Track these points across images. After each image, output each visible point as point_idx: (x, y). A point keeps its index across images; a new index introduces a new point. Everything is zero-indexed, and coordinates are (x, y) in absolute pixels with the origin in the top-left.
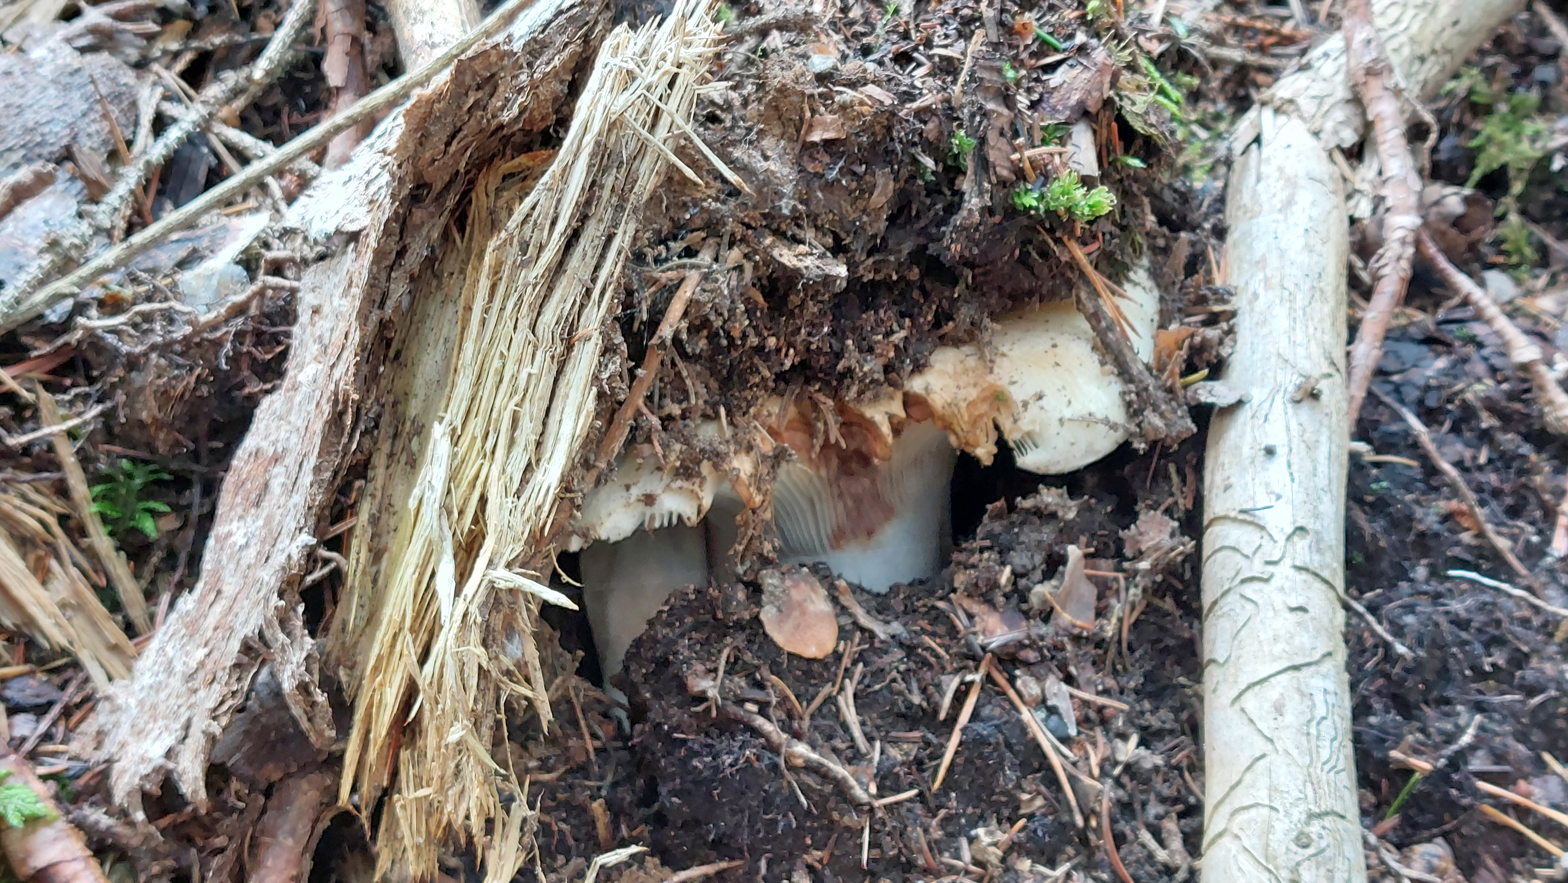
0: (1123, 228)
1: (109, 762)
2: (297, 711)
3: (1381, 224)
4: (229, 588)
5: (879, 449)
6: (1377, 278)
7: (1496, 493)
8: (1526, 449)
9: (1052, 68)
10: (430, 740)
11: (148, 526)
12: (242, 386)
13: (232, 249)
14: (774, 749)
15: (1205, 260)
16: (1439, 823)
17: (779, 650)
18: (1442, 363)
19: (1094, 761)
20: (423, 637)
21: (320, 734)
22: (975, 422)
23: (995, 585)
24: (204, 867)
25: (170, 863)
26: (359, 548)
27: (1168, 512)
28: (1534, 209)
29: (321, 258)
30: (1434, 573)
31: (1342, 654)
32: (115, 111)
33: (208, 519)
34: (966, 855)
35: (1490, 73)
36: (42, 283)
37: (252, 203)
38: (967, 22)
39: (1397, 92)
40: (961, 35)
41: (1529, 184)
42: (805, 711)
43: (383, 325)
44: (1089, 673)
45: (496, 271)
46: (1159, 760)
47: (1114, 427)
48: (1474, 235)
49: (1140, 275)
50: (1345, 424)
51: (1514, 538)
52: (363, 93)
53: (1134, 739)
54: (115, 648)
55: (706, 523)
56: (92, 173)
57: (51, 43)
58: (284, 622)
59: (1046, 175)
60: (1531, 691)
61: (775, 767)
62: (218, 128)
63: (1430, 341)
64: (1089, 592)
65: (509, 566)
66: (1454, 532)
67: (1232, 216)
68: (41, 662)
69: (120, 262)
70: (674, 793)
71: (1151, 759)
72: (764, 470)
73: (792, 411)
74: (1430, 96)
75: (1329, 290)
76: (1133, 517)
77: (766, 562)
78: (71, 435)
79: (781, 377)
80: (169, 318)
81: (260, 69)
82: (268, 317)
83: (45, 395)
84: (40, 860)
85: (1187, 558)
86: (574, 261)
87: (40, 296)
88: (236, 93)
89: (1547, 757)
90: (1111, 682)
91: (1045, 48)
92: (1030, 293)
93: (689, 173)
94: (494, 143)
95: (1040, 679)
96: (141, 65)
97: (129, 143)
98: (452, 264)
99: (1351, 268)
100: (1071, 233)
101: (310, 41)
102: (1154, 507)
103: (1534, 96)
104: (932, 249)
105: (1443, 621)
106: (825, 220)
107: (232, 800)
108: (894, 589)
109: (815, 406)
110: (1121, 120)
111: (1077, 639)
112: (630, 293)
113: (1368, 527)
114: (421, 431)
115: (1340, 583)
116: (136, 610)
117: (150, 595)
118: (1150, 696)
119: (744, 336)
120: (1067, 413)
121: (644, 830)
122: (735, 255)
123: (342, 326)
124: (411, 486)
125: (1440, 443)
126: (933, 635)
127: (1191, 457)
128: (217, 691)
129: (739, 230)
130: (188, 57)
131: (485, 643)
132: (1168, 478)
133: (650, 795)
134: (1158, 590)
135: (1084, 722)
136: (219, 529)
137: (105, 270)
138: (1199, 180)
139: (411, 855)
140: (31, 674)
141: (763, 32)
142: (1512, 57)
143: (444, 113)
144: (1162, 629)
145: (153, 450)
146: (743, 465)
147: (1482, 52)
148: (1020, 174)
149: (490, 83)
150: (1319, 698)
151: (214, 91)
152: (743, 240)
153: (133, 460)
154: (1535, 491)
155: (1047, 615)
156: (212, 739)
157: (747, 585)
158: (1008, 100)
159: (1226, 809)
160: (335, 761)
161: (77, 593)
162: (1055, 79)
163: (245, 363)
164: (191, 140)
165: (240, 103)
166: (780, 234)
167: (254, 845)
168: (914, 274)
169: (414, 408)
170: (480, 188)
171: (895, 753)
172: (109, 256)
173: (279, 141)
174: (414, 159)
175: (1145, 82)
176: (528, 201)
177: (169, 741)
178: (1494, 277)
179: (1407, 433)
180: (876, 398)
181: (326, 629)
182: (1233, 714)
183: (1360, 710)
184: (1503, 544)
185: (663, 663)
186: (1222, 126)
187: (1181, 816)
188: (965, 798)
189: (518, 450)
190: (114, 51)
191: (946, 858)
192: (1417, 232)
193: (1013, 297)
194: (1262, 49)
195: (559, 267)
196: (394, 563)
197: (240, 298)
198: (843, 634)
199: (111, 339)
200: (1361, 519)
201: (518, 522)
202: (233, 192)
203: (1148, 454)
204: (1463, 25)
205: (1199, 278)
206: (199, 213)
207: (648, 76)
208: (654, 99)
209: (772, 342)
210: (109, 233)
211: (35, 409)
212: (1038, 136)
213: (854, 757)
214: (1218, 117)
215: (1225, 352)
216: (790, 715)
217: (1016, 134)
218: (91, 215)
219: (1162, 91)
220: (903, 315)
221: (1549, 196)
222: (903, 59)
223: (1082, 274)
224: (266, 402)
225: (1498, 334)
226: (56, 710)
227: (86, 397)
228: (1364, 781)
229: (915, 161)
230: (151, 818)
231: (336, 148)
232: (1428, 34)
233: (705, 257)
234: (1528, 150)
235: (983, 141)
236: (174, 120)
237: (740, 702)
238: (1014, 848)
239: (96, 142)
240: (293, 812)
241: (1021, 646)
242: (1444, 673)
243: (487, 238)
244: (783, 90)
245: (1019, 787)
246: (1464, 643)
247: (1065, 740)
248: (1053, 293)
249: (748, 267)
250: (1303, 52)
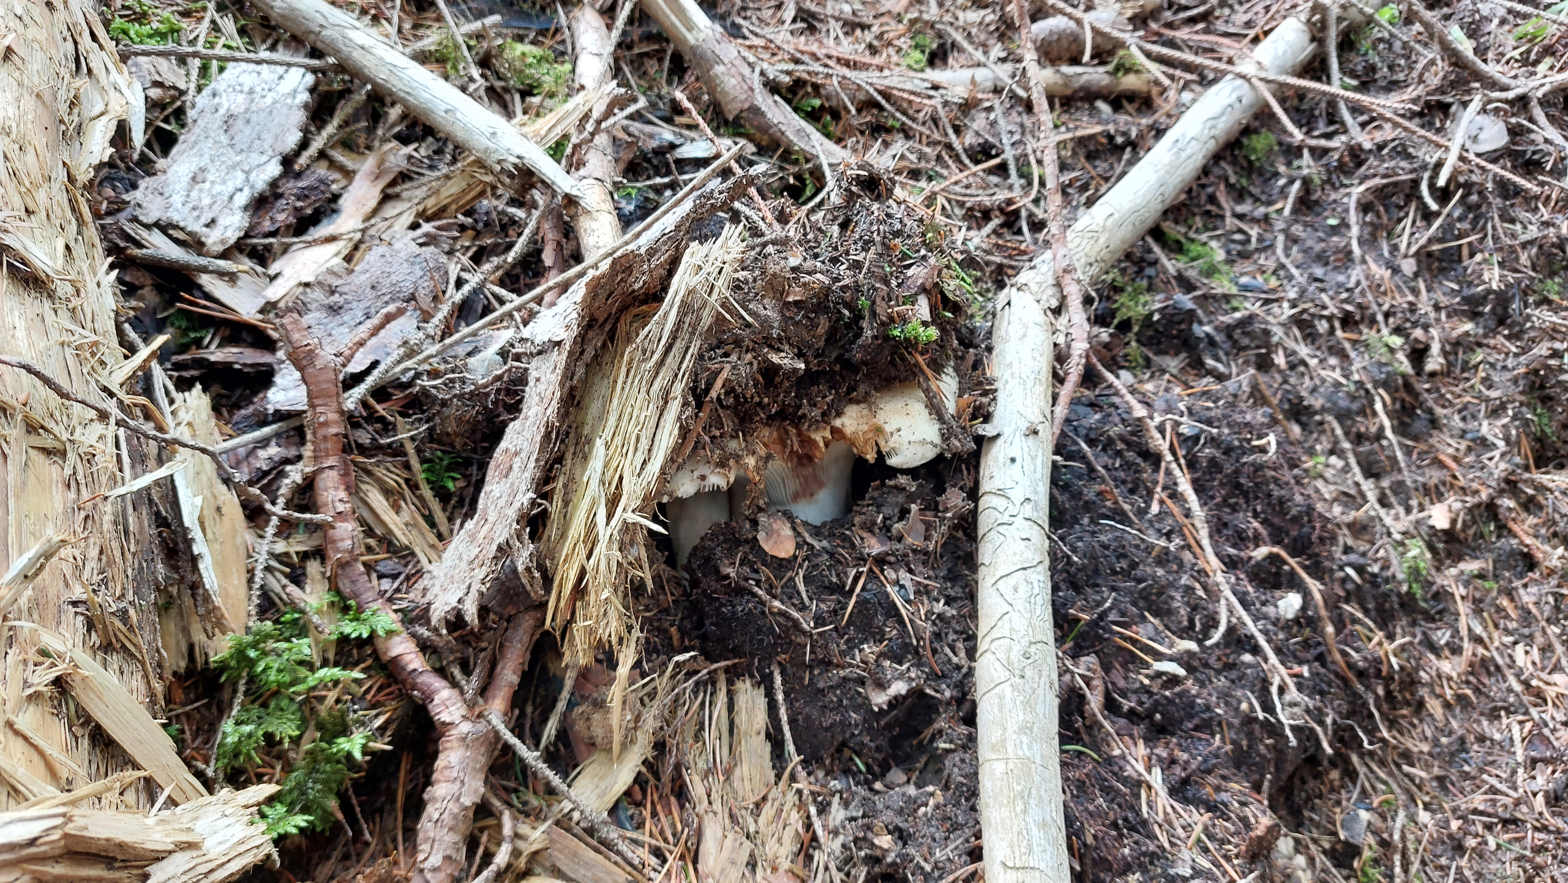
0: (941, 347)
1: (429, 604)
2: (524, 581)
3: (1069, 347)
4: (492, 518)
5: (818, 454)
6: (1067, 374)
7: (1124, 482)
8: (1139, 460)
9: (909, 266)
10: (592, 597)
11: (450, 485)
12: (499, 416)
13: (495, 347)
14: (763, 603)
15: (982, 362)
16: (1093, 646)
17: (766, 554)
18: (1097, 416)
19: (922, 612)
20: (589, 545)
21: (536, 592)
22: (866, 442)
23: (875, 523)
24: (476, 657)
25: (458, 655)
26: (558, 499)
27: (961, 488)
28: (1144, 339)
29: (540, 353)
30: (1092, 521)
31: (1047, 562)
32: (437, 276)
33: (480, 483)
34: (858, 658)
35: (1123, 271)
36: (399, 362)
37: (505, 324)
38: (866, 243)
39: (1079, 281)
40: (863, 249)
41: (1142, 327)
42: (779, 584)
43: (572, 389)
44: (921, 568)
45: (630, 363)
46: (954, 612)
47: (935, 446)
48: (1114, 352)
49: (950, 370)
50: (1050, 448)
51: (1132, 504)
52: (563, 271)
53: (942, 601)
54: (432, 546)
55: (730, 490)
56: (425, 307)
57: (405, 240)
58: (519, 537)
59: (904, 320)
60: (1139, 581)
61: (763, 612)
62: (489, 285)
63: (1092, 405)
64: (921, 528)
65: (633, 511)
66: (1102, 501)
67: (995, 340)
68: (395, 553)
69: (438, 353)
70: (712, 624)
71: (951, 612)
72: (761, 464)
73: (775, 434)
74: (1093, 283)
75: (1043, 380)
76: (944, 491)
77: (760, 510)
78: (413, 439)
79: (771, 418)
80: (463, 381)
81: (511, 256)
82: (513, 382)
83: (399, 418)
84: (394, 653)
85: (970, 511)
86: (669, 360)
87: (398, 369)
88: (497, 268)
89: (1147, 614)
90: (931, 573)
91: (906, 256)
92: (895, 378)
93: (728, 316)
94: (629, 299)
95: (896, 571)
96: (450, 253)
97: (444, 292)
98: (607, 358)
99: (1054, 368)
100: (916, 350)
101: (535, 242)
102: (954, 486)
103: (1144, 283)
104: (847, 356)
105: (1096, 545)
106: (794, 340)
107: (490, 623)
108: (824, 524)
109: (787, 432)
110: (942, 293)
111: (915, 551)
112: (696, 375)
113: (1060, 498)
114: (590, 442)
115: (1046, 527)
116: (444, 528)
117: (451, 520)
118: (950, 580)
119: (752, 397)
120: (912, 439)
121: (696, 642)
122: (749, 356)
123: (551, 388)
124: (584, 470)
125: (1096, 457)
126: (843, 548)
127: (973, 461)
128: (485, 569)
129: (751, 345)
130: (474, 249)
131: (620, 550)
132: (961, 471)
133: (700, 625)
134: (956, 527)
135: (917, 593)
136: (487, 488)
137: (431, 356)
138: (978, 322)
139: (581, 654)
140: (390, 558)
141: (764, 245)
142: (1134, 263)
143: (605, 284)
144: (957, 546)
145: (453, 447)
146: (751, 461)
147: (1120, 261)
148: (892, 320)
149: (629, 270)
150: (1036, 584)
151: (487, 267)
152: (753, 349)
153: (443, 452)
154: (1143, 481)
155: (900, 539)
156: (481, 594)
157: (751, 520)
158: (887, 283)
159: (988, 639)
160: (544, 605)
161: (414, 518)
162: (910, 272)
163: (500, 405)
164: (475, 291)
165: (500, 273)
166: (771, 347)
167: (502, 646)
168: (837, 368)
169: (586, 430)
170: (622, 321)
171: (823, 606)
172: (433, 349)
173: (520, 293)
174: (590, 306)
175: (954, 274)
176: (647, 329)
177: (460, 594)
178: (1124, 373)
179: (1080, 450)
180: (817, 429)
181: (540, 539)
182: (992, 591)
183: (1055, 589)
184: (1127, 507)
185: (708, 559)
186: (990, 295)
187: (965, 640)
188: (858, 630)
189: (639, 453)
190: (436, 246)
191: (848, 659)
192: (1087, 351)
193: (886, 380)
194: (1010, 257)
195: (661, 363)
196: (575, 508)
197: (499, 372)
198: (798, 546)
199: (433, 391)
200: (1056, 492)
201: (638, 489)
202: (496, 318)
203: (952, 459)
204: (1111, 248)
205: (979, 372)
206: (479, 329)
207: (707, 268)
208: (711, 279)
209: (766, 400)
210: (433, 338)
211: (394, 425)
212: (901, 300)
213: (802, 608)
214: (988, 290)
215: (991, 409)
216: (771, 586)
217: (890, 300)
218: (424, 329)
219: (963, 279)
220: (831, 388)
221: (1151, 333)
222: (834, 261)
223: (921, 370)
224: (511, 425)
225: (1127, 403)
226: (402, 577)
227: (420, 420)
228: (1057, 625)
229: (839, 312)
230: (450, 632)
231: (548, 298)
232: (1094, 253)
233: (734, 358)
234: (1142, 310)
235: (874, 303)
236: (467, 281)
237: (746, 579)
238: (882, 655)
239: (427, 291)
240: (521, 631)
241: (887, 554)
242: (1096, 571)
243: (626, 347)
244: (774, 275)
245: (885, 625)
246: (1106, 557)
247: (908, 601)
248: (906, 379)
249: (755, 363)
250: (1031, 260)
